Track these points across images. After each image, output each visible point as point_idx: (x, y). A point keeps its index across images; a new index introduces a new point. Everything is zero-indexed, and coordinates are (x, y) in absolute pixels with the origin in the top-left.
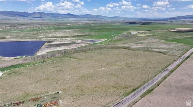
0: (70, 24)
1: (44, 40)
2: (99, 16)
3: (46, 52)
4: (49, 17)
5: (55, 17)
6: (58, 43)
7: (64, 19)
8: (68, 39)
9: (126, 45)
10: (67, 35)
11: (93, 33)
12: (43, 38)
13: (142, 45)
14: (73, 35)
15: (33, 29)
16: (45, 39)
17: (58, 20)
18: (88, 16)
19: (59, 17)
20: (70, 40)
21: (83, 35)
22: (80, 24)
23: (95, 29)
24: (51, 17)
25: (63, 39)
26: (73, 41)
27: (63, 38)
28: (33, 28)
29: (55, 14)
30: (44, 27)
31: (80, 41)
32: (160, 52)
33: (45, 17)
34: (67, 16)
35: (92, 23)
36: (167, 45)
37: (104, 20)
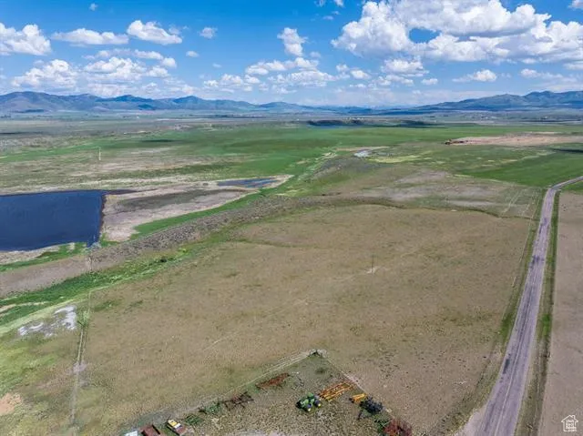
0: (145, 129)
1: (95, 186)
2: (223, 102)
3: (131, 226)
4: (65, 107)
5: (81, 108)
6: (148, 194)
7: (114, 112)
8: (171, 179)
9: (374, 194)
10: (159, 166)
11: (234, 157)
12: (86, 178)
13: (417, 192)
14: (178, 166)
15: (32, 149)
16: (97, 182)
17: (96, 119)
18: (190, 103)
19: (98, 107)
20: (180, 183)
21: (209, 163)
22: (178, 128)
23: (233, 145)
24: (70, 108)
25: (154, 180)
26: (192, 184)
27: (153, 177)
28: (32, 146)
29: (82, 97)
30: (66, 143)
31: (212, 185)
32: (476, 210)
33: (51, 106)
34: (123, 103)
35: (213, 126)
36: (479, 189)
37: (241, 115)
